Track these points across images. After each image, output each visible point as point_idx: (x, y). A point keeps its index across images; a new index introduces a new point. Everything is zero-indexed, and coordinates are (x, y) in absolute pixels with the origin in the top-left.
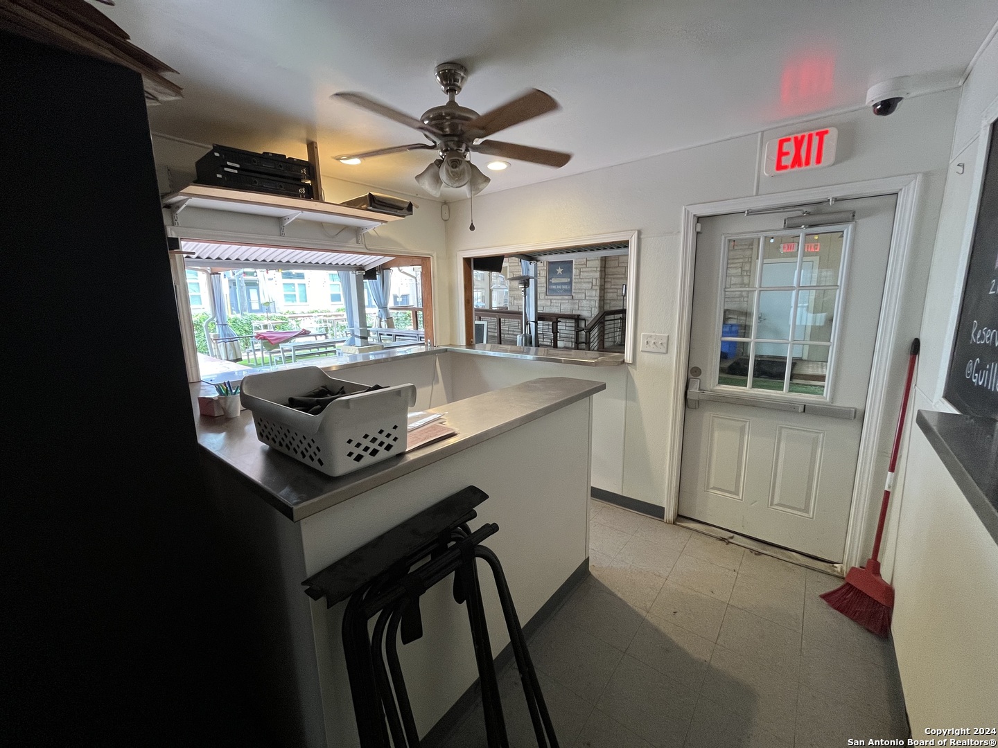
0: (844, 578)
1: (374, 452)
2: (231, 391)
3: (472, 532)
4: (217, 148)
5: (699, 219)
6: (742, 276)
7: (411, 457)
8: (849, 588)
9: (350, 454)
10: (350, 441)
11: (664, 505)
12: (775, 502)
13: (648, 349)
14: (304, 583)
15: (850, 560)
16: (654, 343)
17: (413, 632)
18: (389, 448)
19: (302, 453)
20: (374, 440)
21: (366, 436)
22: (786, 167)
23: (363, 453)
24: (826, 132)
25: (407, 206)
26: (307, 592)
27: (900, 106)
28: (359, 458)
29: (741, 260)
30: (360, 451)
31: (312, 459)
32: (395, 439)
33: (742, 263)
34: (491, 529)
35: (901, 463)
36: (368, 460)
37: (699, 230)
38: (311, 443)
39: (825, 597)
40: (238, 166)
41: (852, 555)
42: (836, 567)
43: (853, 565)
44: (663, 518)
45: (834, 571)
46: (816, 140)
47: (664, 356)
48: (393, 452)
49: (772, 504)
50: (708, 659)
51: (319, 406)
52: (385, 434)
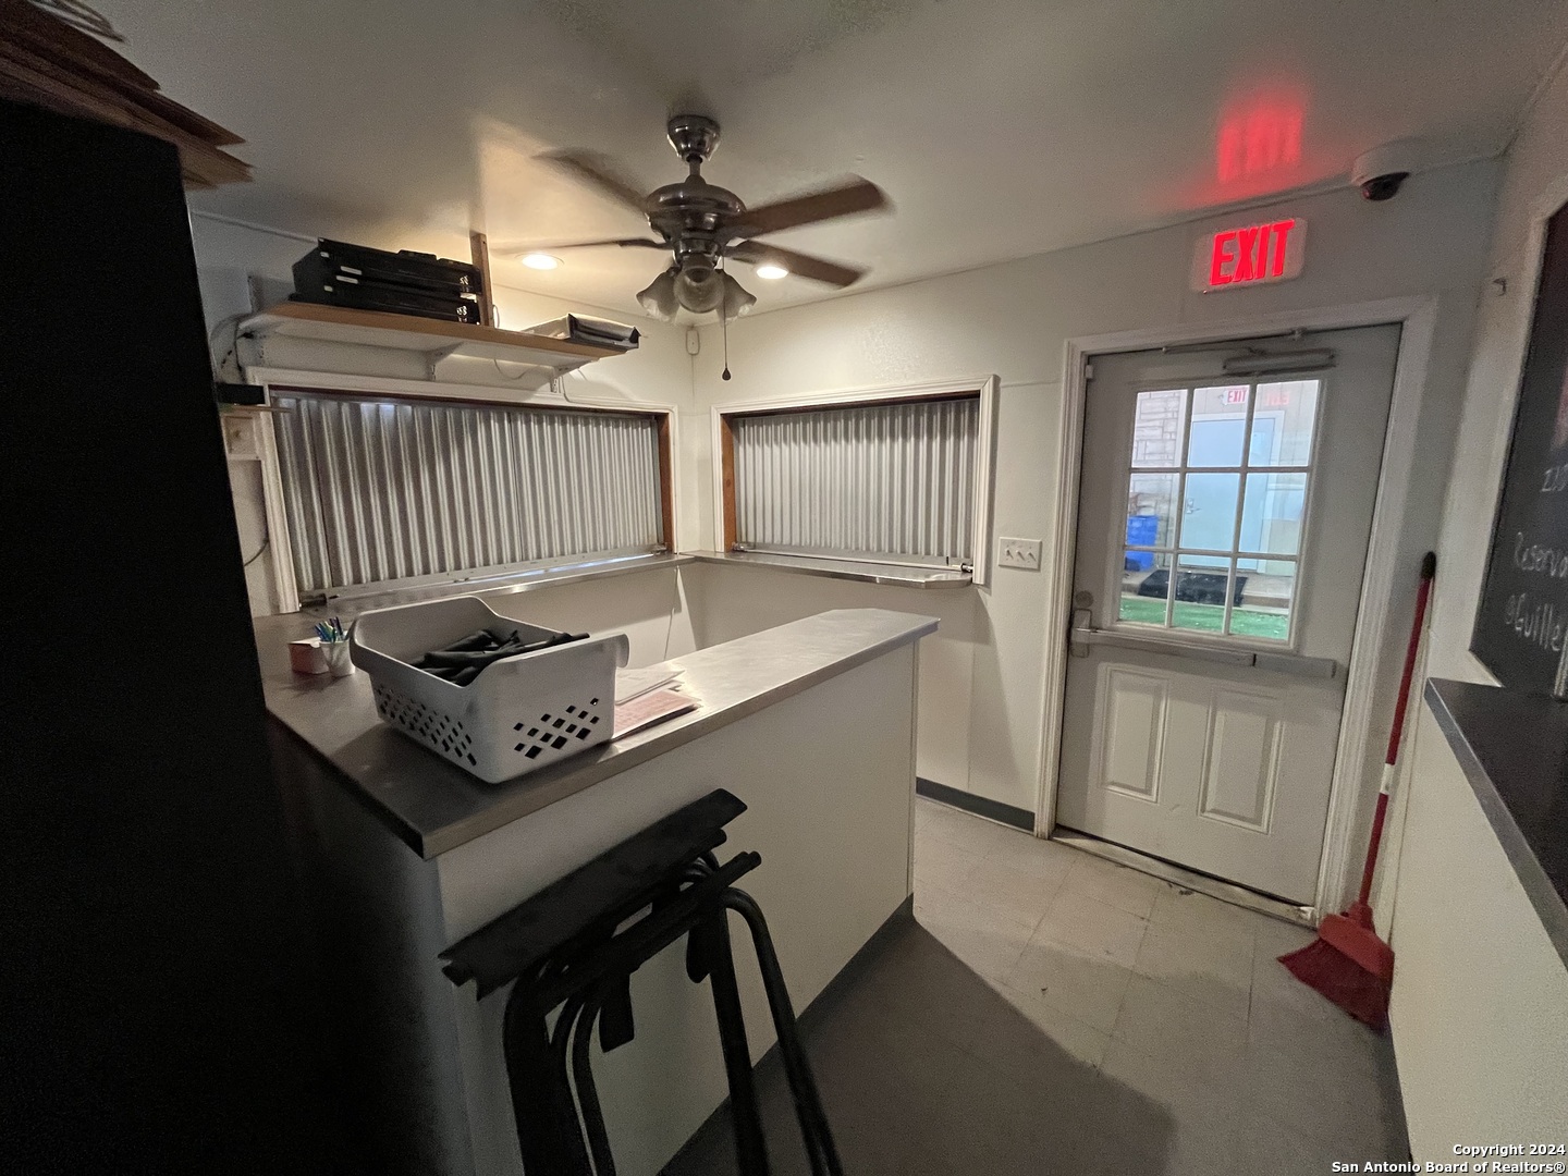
0: (1314, 930)
1: (560, 743)
2: (341, 634)
3: (721, 864)
4: (326, 245)
5: (1090, 359)
6: (1163, 440)
7: (620, 748)
8: (1322, 948)
9: (520, 747)
10: (519, 727)
11: (1034, 809)
12: (1208, 807)
13: (1010, 562)
14: (442, 955)
15: (1325, 901)
16: (1019, 553)
17: (619, 1031)
18: (584, 734)
19: (444, 742)
20: (559, 723)
21: (546, 718)
22: (1226, 280)
23: (541, 744)
24: (1290, 225)
25: (629, 334)
26: (447, 971)
27: (1406, 187)
28: (534, 752)
29: (1163, 416)
30: (536, 741)
31: (460, 754)
32: (595, 720)
33: (1164, 419)
34: (749, 861)
35: (1406, 749)
36: (549, 754)
37: (1090, 375)
38: (458, 729)
39: (1285, 960)
40: (359, 272)
41: (1328, 892)
42: (1304, 912)
43: (1330, 911)
44: (1032, 830)
45: (1300, 917)
46: (1273, 237)
47: (1035, 574)
48: (590, 741)
49: (1203, 811)
50: (1098, 1062)
51: (470, 669)
52: (577, 712)
